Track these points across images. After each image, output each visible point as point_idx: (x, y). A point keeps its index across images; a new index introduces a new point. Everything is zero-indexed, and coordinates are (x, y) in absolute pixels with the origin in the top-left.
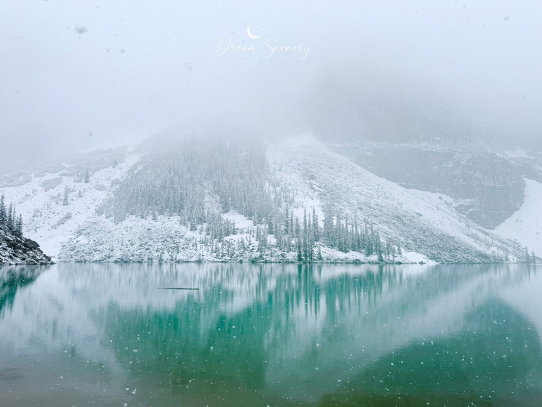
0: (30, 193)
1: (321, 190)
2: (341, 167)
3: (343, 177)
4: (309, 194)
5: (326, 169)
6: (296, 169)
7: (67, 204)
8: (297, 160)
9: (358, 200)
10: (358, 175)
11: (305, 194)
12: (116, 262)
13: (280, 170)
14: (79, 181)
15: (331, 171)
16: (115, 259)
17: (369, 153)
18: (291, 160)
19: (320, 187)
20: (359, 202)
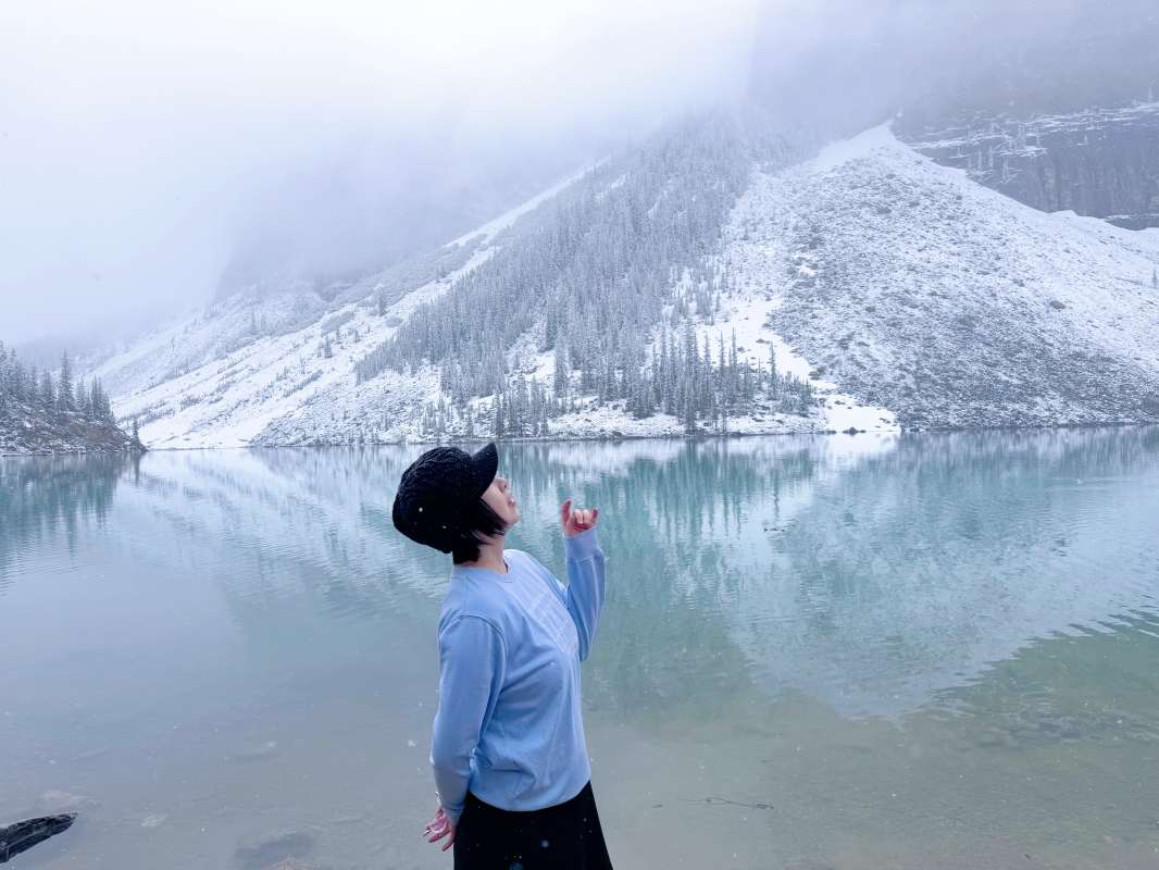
0: (301, 342)
1: (812, 273)
2: (914, 204)
3: (900, 231)
4: (770, 287)
5: (868, 217)
6: (791, 229)
7: (330, 357)
8: (809, 205)
9: (887, 288)
10: (950, 218)
11: (762, 288)
12: (310, 445)
13: (745, 238)
14: (373, 314)
15: (878, 220)
16: (311, 440)
17: (1031, 150)
18: (792, 207)
19: (814, 267)
20: (887, 291)
